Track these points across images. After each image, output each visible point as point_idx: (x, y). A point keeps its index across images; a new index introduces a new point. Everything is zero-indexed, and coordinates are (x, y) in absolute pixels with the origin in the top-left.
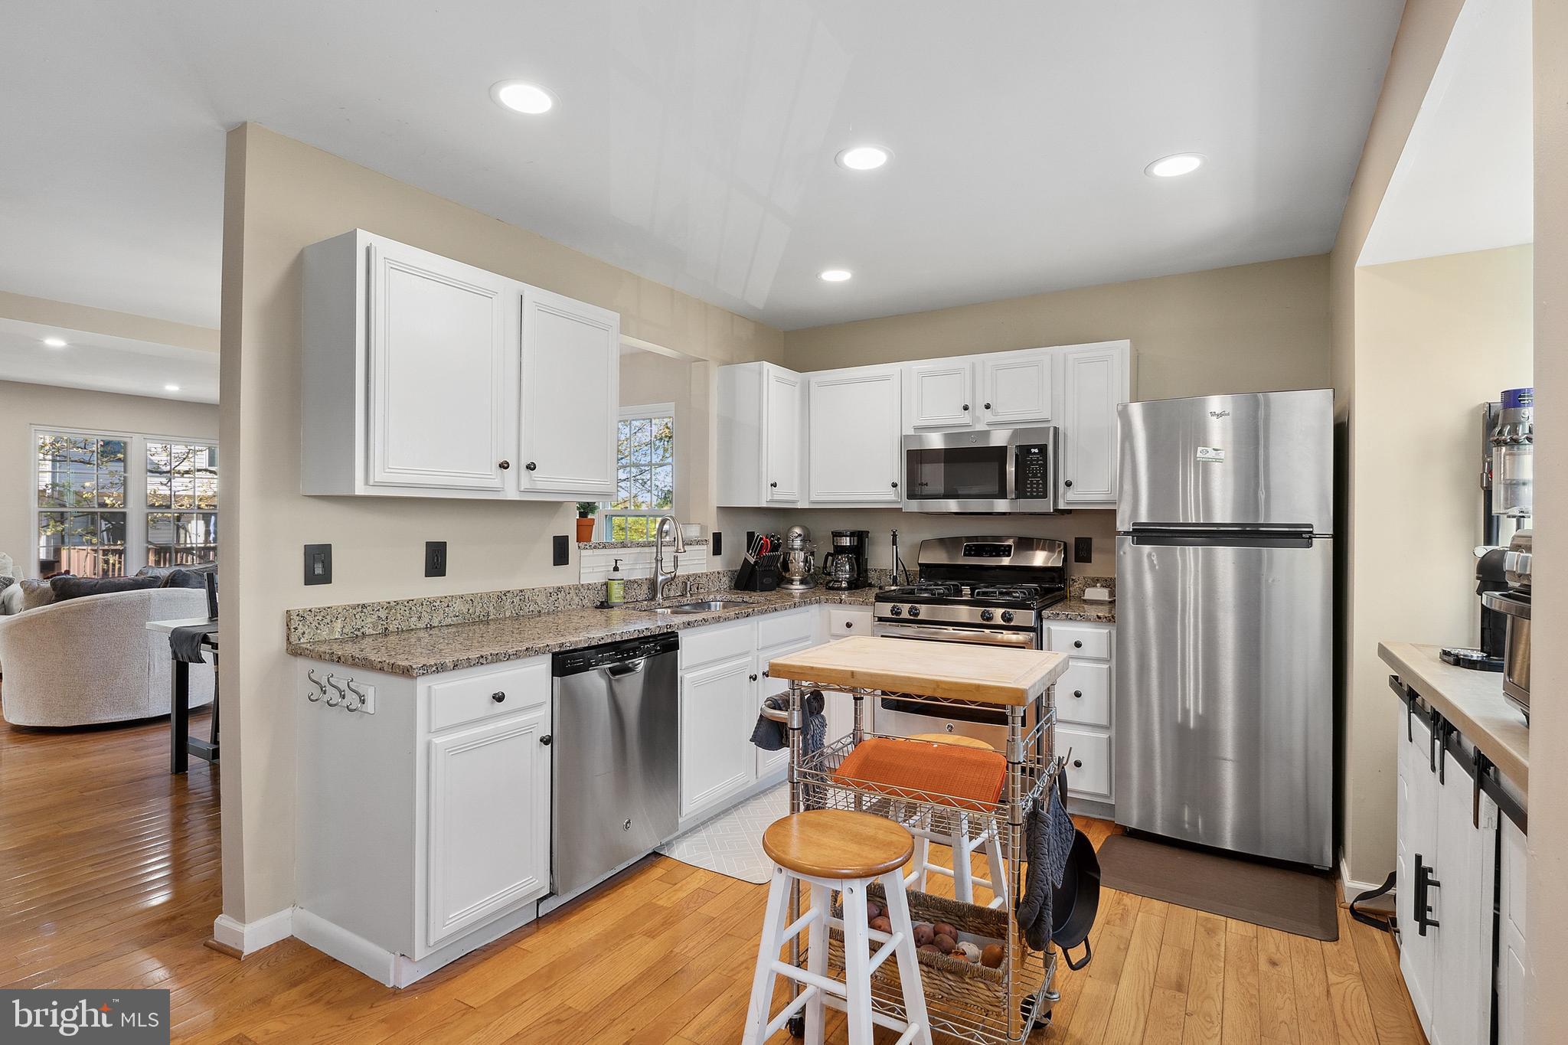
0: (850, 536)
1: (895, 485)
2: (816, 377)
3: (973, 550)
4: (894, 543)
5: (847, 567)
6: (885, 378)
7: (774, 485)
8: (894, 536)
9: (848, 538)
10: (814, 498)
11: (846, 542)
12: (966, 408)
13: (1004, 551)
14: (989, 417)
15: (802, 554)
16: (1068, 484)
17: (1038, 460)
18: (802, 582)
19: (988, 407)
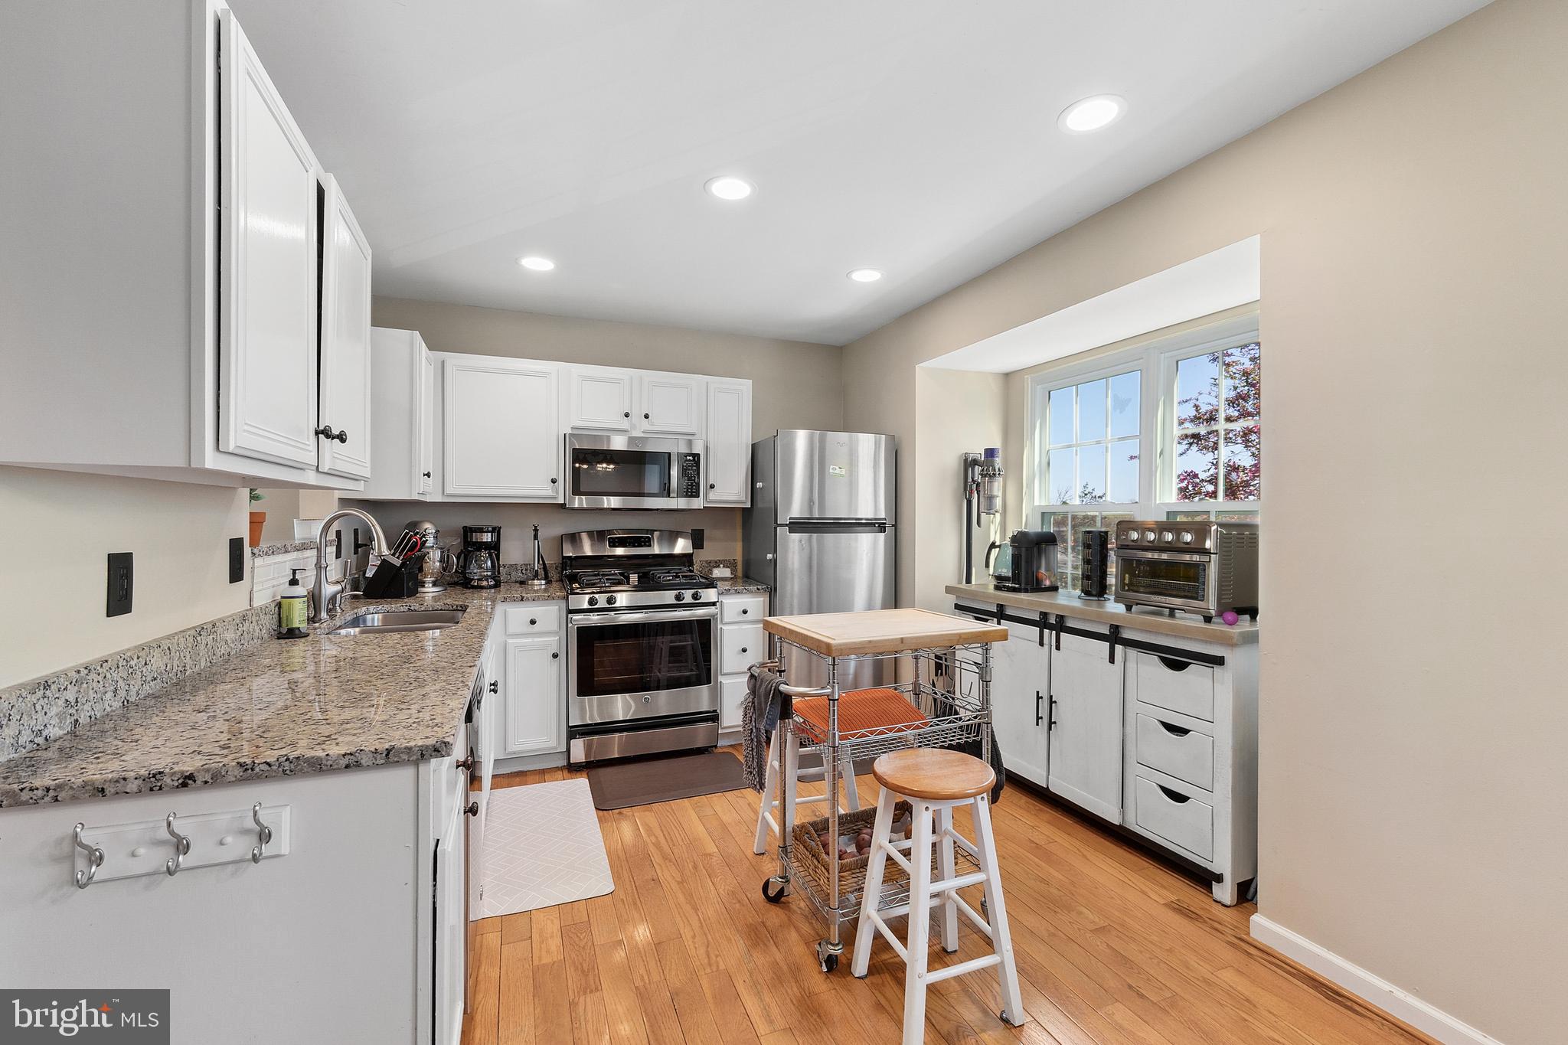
0: (492, 532)
1: (554, 481)
2: (453, 359)
3: (617, 542)
4: (536, 537)
5: (489, 563)
6: (543, 375)
7: (428, 475)
8: (536, 530)
9: (490, 534)
10: (449, 490)
11: (487, 538)
12: (627, 415)
13: (645, 542)
14: (645, 425)
15: (438, 554)
16: (712, 487)
17: (692, 466)
18: (435, 584)
19: (646, 416)
